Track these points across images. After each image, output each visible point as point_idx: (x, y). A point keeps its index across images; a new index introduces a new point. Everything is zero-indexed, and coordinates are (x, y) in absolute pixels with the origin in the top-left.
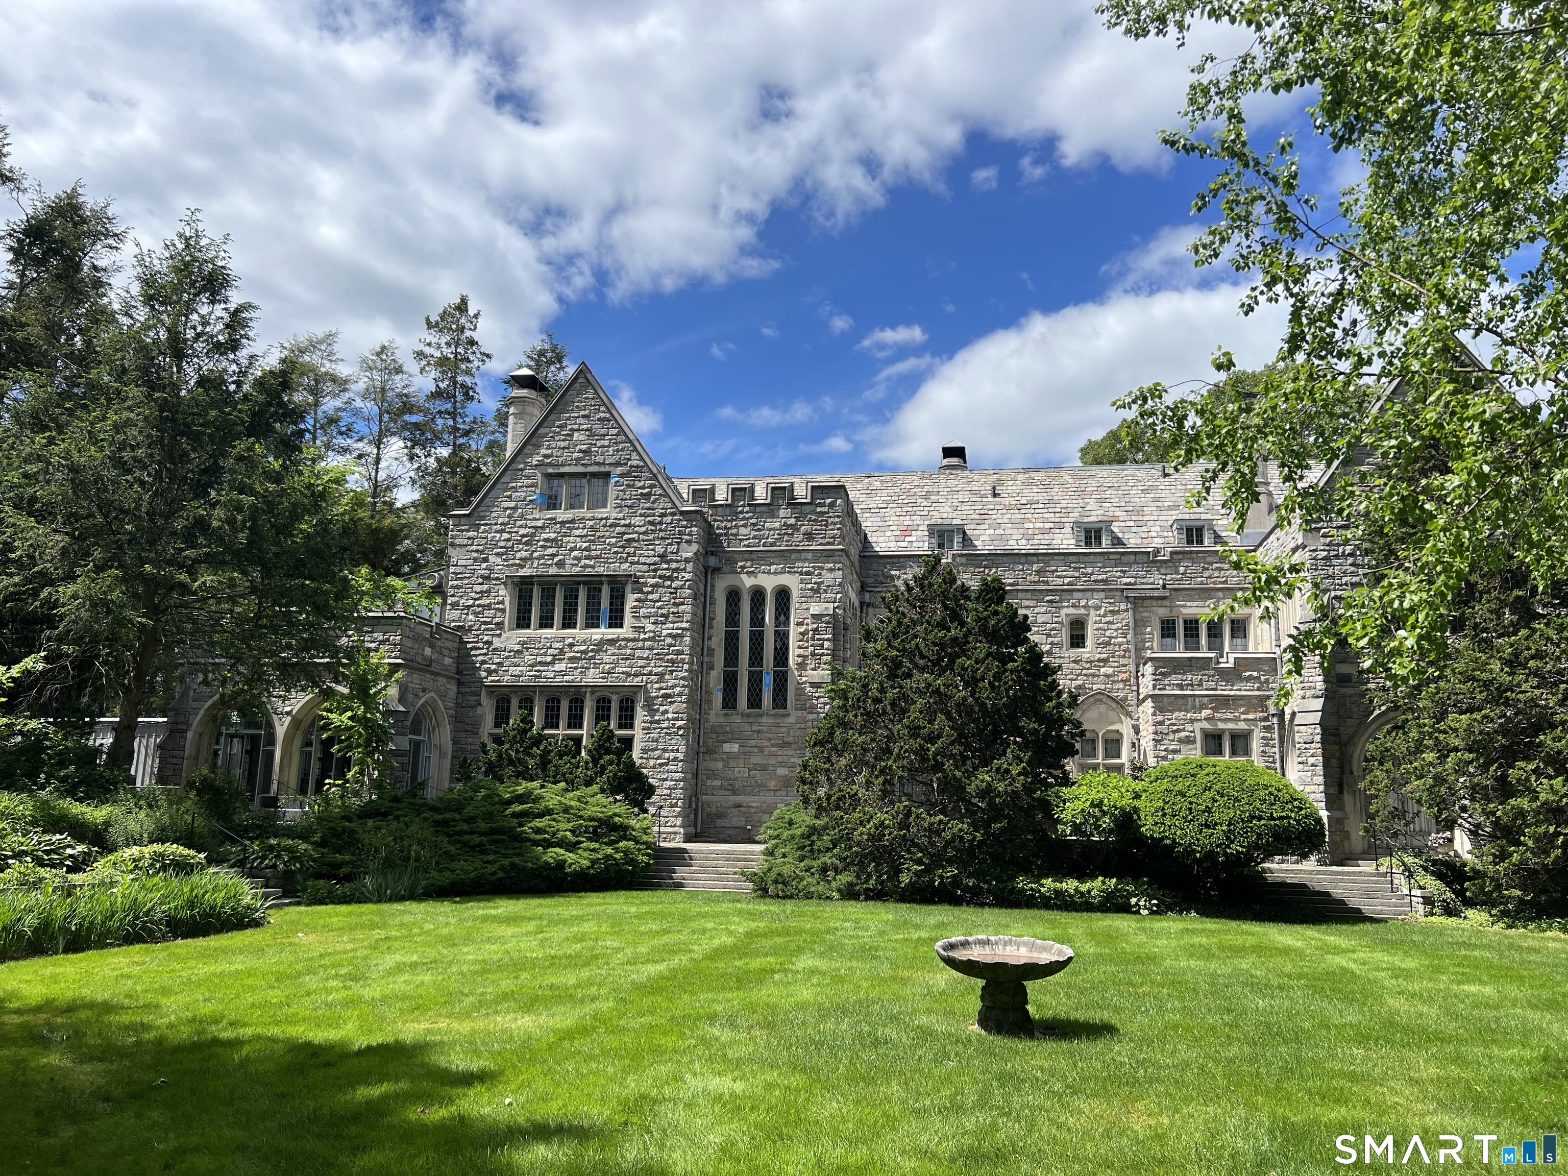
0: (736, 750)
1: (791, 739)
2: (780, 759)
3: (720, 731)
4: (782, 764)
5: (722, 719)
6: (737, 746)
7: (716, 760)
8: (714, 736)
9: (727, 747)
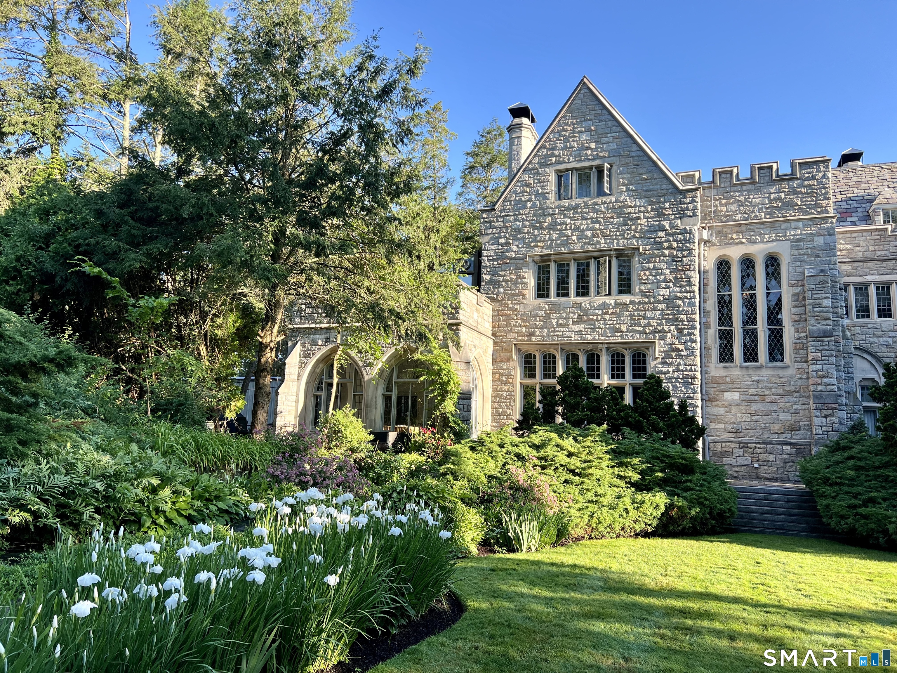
0: (737, 398)
1: (792, 388)
2: (782, 405)
3: (721, 381)
4: (784, 410)
5: (722, 371)
6: (738, 394)
7: (718, 406)
8: (715, 386)
9: (727, 395)
